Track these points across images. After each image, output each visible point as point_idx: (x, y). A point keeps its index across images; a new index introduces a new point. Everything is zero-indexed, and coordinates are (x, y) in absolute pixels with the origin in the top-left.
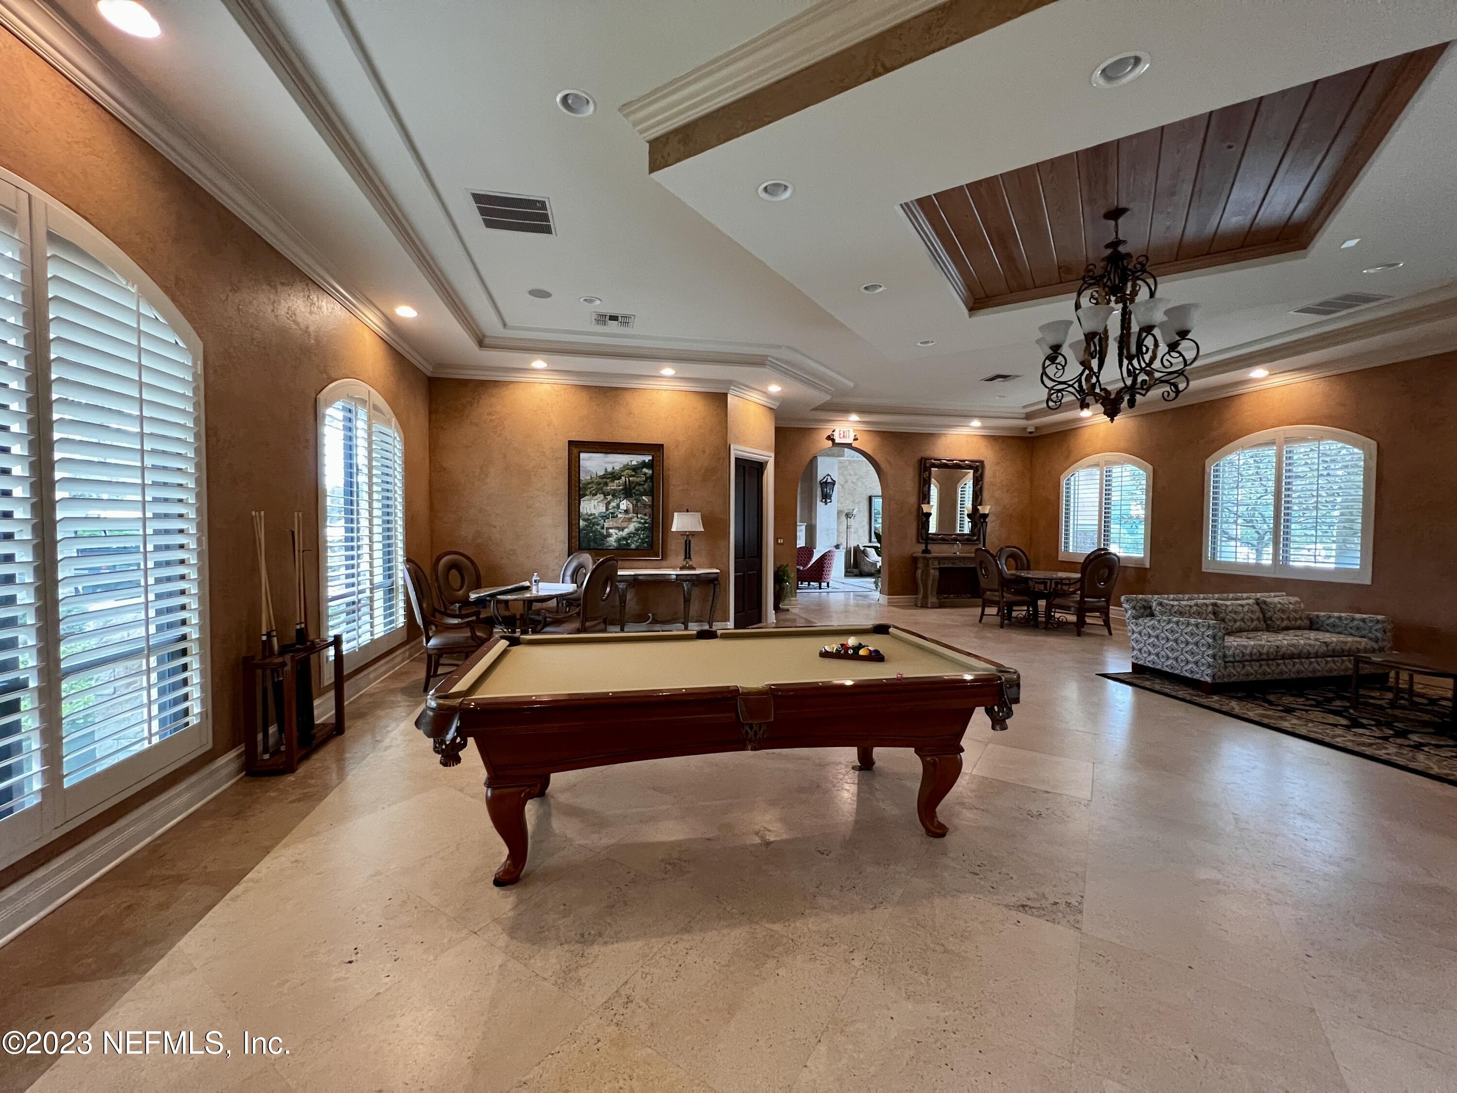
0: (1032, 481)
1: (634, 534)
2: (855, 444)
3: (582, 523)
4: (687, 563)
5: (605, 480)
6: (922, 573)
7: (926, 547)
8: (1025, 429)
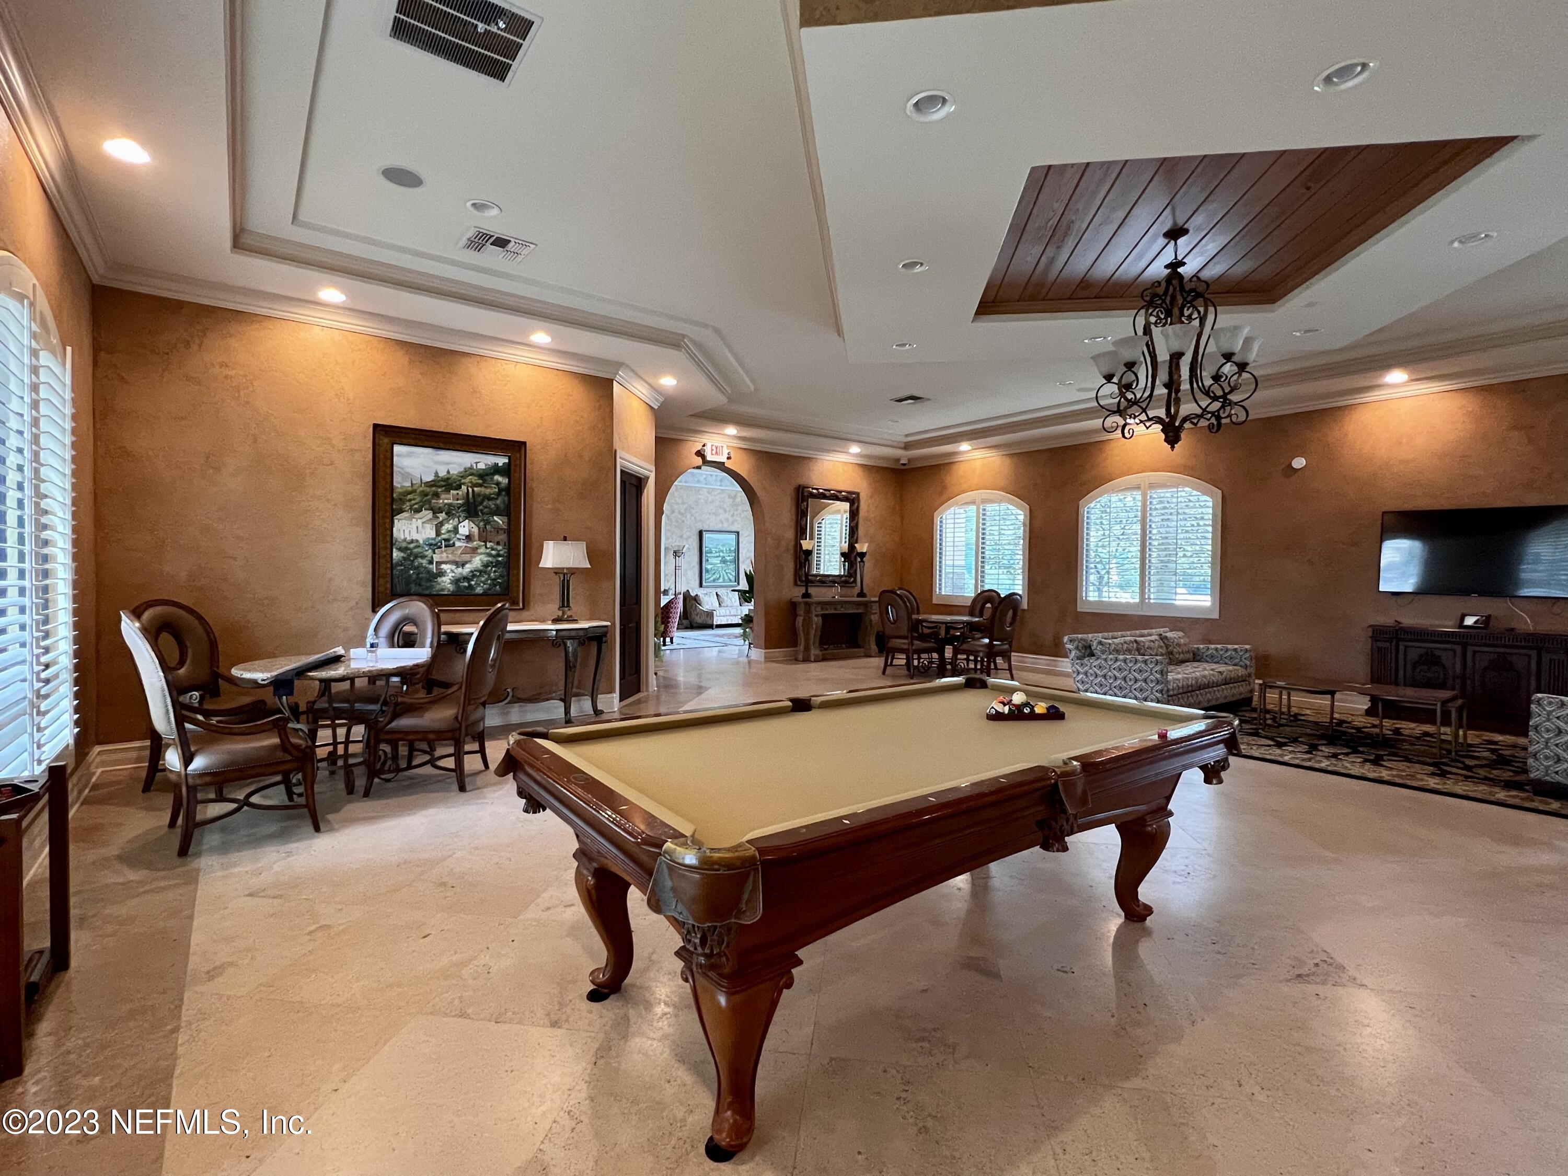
0: (902, 517)
1: (480, 572)
2: (728, 464)
3: (396, 555)
4: (564, 613)
5: (434, 489)
6: (804, 620)
7: (807, 590)
8: (898, 460)
